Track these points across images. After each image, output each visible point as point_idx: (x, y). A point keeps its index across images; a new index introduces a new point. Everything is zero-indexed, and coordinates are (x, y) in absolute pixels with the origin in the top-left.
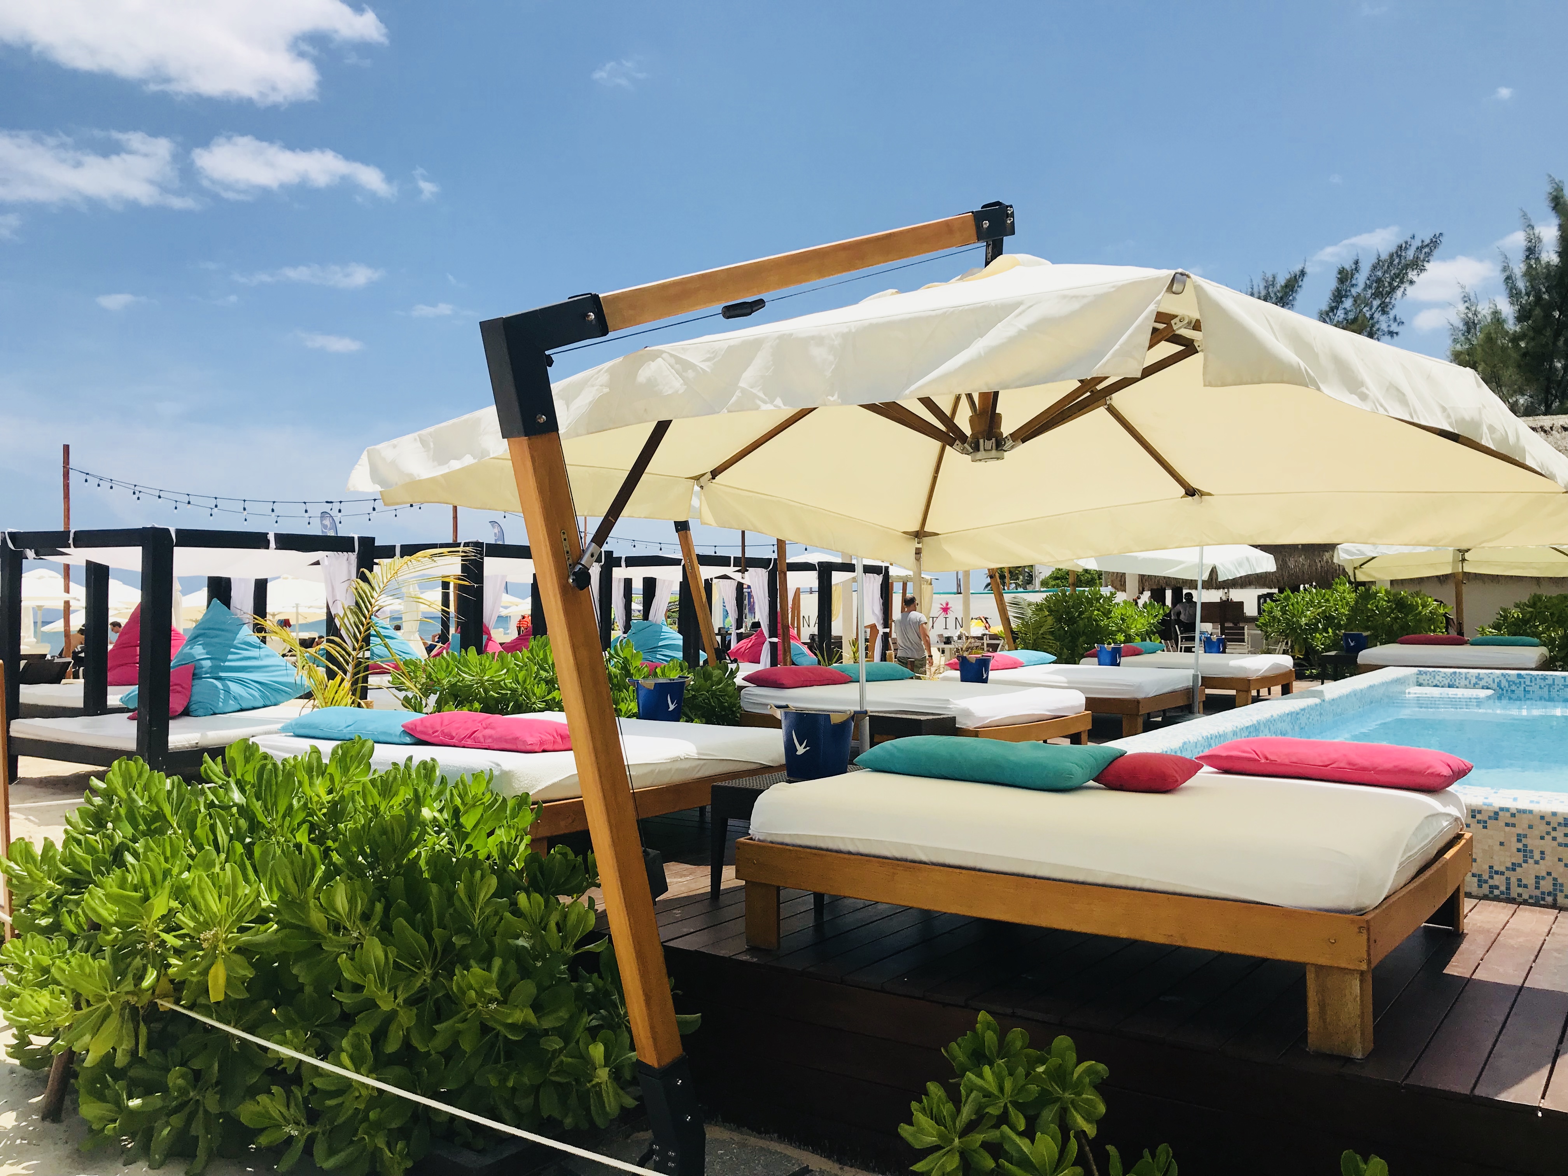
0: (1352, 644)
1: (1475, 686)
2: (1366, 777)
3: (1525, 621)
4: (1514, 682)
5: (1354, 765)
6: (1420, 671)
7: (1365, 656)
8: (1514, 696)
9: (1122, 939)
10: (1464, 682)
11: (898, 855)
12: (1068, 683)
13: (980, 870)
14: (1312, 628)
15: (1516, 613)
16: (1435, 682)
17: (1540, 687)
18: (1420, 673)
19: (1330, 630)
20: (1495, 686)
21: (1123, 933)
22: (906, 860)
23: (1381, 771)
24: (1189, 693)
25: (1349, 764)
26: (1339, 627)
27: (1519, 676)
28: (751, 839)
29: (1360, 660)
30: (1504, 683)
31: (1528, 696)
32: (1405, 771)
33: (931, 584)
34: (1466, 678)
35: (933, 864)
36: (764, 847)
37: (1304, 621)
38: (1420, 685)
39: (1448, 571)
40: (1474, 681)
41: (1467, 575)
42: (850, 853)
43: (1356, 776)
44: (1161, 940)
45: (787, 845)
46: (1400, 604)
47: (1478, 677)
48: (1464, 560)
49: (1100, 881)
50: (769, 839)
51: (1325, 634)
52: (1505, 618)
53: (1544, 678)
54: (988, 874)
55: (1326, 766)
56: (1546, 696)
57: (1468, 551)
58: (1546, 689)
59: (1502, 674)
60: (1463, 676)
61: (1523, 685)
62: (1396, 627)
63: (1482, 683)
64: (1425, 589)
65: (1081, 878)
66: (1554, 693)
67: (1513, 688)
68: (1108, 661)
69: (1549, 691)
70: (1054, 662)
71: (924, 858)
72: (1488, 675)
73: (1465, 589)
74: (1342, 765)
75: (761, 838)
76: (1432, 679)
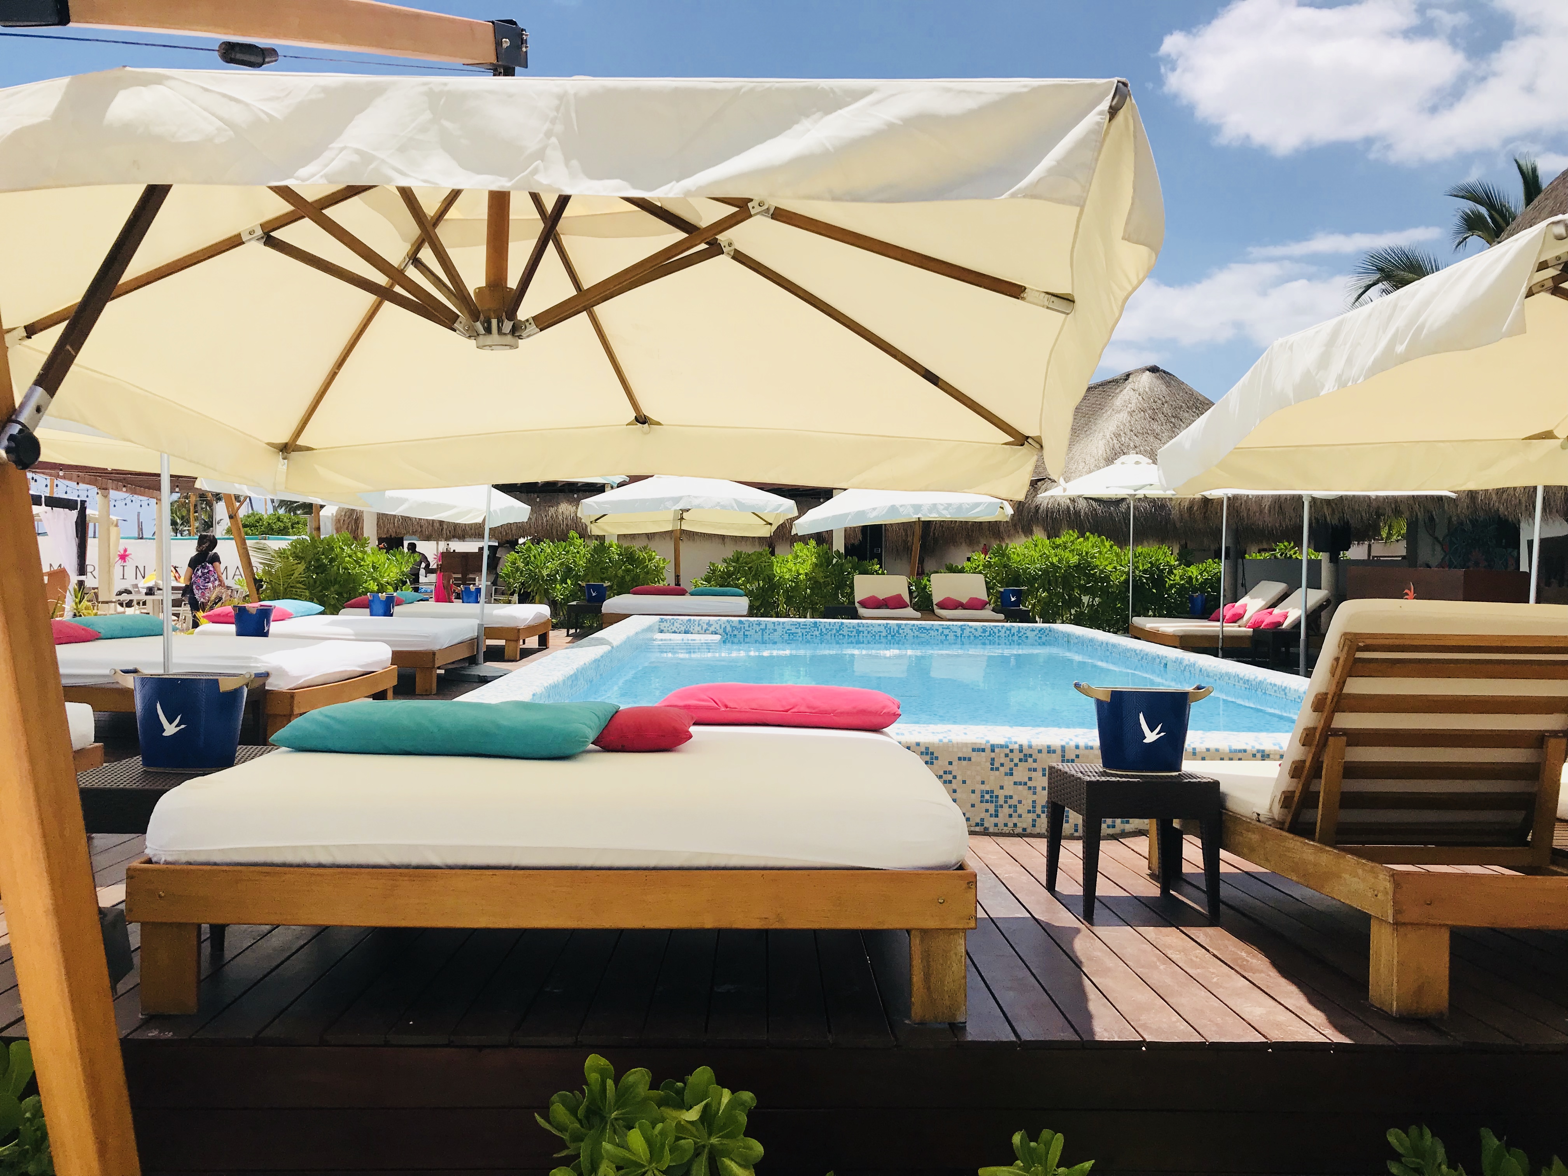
0: (594, 595)
1: (705, 631)
2: (826, 719)
3: (729, 574)
4: (735, 627)
5: (814, 708)
6: (662, 619)
7: (611, 605)
8: (736, 640)
9: (709, 929)
10: (697, 628)
11: (395, 860)
12: (356, 635)
13: (516, 868)
14: (552, 579)
15: (721, 567)
16: (674, 629)
17: (756, 632)
18: (662, 621)
19: (569, 581)
20: (721, 631)
21: (709, 923)
22: (408, 867)
23: (841, 713)
24: (474, 642)
25: (808, 707)
26: (577, 577)
27: (740, 622)
28: (150, 861)
29: (604, 610)
30: (729, 629)
31: (747, 640)
32: (863, 712)
33: (117, 525)
34: (699, 625)
35: (450, 867)
36: (173, 871)
37: (545, 573)
38: (662, 631)
39: (669, 528)
40: (705, 627)
41: (683, 532)
42: (320, 866)
43: (815, 720)
44: (756, 924)
45: (215, 864)
46: (630, 558)
47: (709, 624)
48: (682, 519)
49: (677, 863)
50: (184, 859)
51: (564, 585)
52: (714, 571)
53: (759, 624)
54: (531, 872)
55: (787, 711)
56: (760, 639)
57: (688, 510)
58: (760, 633)
59: (728, 621)
60: (697, 623)
61: (743, 630)
62: (628, 578)
63: (712, 629)
64: (652, 545)
65: (652, 863)
66: (766, 637)
67: (736, 632)
68: (381, 611)
69: (763, 635)
70: (322, 613)
71: (436, 860)
72: (717, 622)
73: (683, 546)
74: (803, 709)
75: (170, 859)
76: (672, 627)
